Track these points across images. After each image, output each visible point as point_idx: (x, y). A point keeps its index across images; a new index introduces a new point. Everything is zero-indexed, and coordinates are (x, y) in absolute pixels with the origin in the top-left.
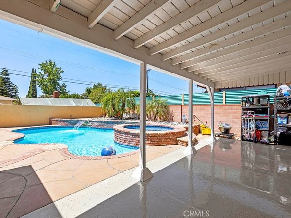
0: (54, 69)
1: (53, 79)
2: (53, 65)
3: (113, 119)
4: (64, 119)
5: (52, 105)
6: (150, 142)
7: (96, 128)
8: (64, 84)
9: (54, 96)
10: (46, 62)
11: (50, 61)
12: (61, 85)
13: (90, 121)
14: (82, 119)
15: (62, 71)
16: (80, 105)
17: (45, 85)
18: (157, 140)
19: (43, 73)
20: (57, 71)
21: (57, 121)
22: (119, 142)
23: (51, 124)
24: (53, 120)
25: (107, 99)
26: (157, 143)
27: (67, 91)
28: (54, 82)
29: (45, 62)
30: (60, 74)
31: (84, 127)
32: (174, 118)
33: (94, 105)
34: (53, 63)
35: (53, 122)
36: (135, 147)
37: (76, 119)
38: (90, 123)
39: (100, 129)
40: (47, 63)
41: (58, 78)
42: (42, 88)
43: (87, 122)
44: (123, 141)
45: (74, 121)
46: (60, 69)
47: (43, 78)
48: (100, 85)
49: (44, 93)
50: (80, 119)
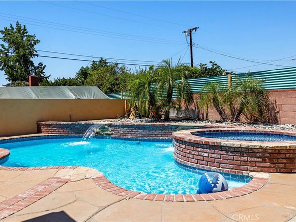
0: (25, 38)
1: (24, 55)
2: (22, 31)
3: (152, 121)
4: (62, 123)
5: (37, 98)
6: (268, 165)
7: (122, 139)
8: (41, 64)
9: (30, 83)
10: (11, 27)
11: (18, 24)
12: (36, 65)
13: (110, 126)
14: (94, 122)
15: (38, 41)
16: (82, 98)
17: (11, 67)
18: (285, 161)
19: (6, 45)
20: (29, 41)
21: (49, 125)
22: (195, 165)
23: (39, 131)
24: (43, 125)
25: (139, 83)
26: (285, 168)
27: (47, 76)
28: (25, 61)
29: (9, 28)
30: (33, 46)
31: (98, 136)
32: (278, 116)
33: (106, 97)
34: (23, 28)
35: (43, 129)
36: (233, 176)
37: (83, 122)
38: (110, 129)
39: (129, 139)
40: (13, 29)
41: (32, 54)
42: (7, 73)
43: (103, 127)
44: (204, 162)
45: (80, 125)
46: (34, 37)
47: (7, 55)
48: (102, 61)
49: (9, 80)
50: (91, 122)
